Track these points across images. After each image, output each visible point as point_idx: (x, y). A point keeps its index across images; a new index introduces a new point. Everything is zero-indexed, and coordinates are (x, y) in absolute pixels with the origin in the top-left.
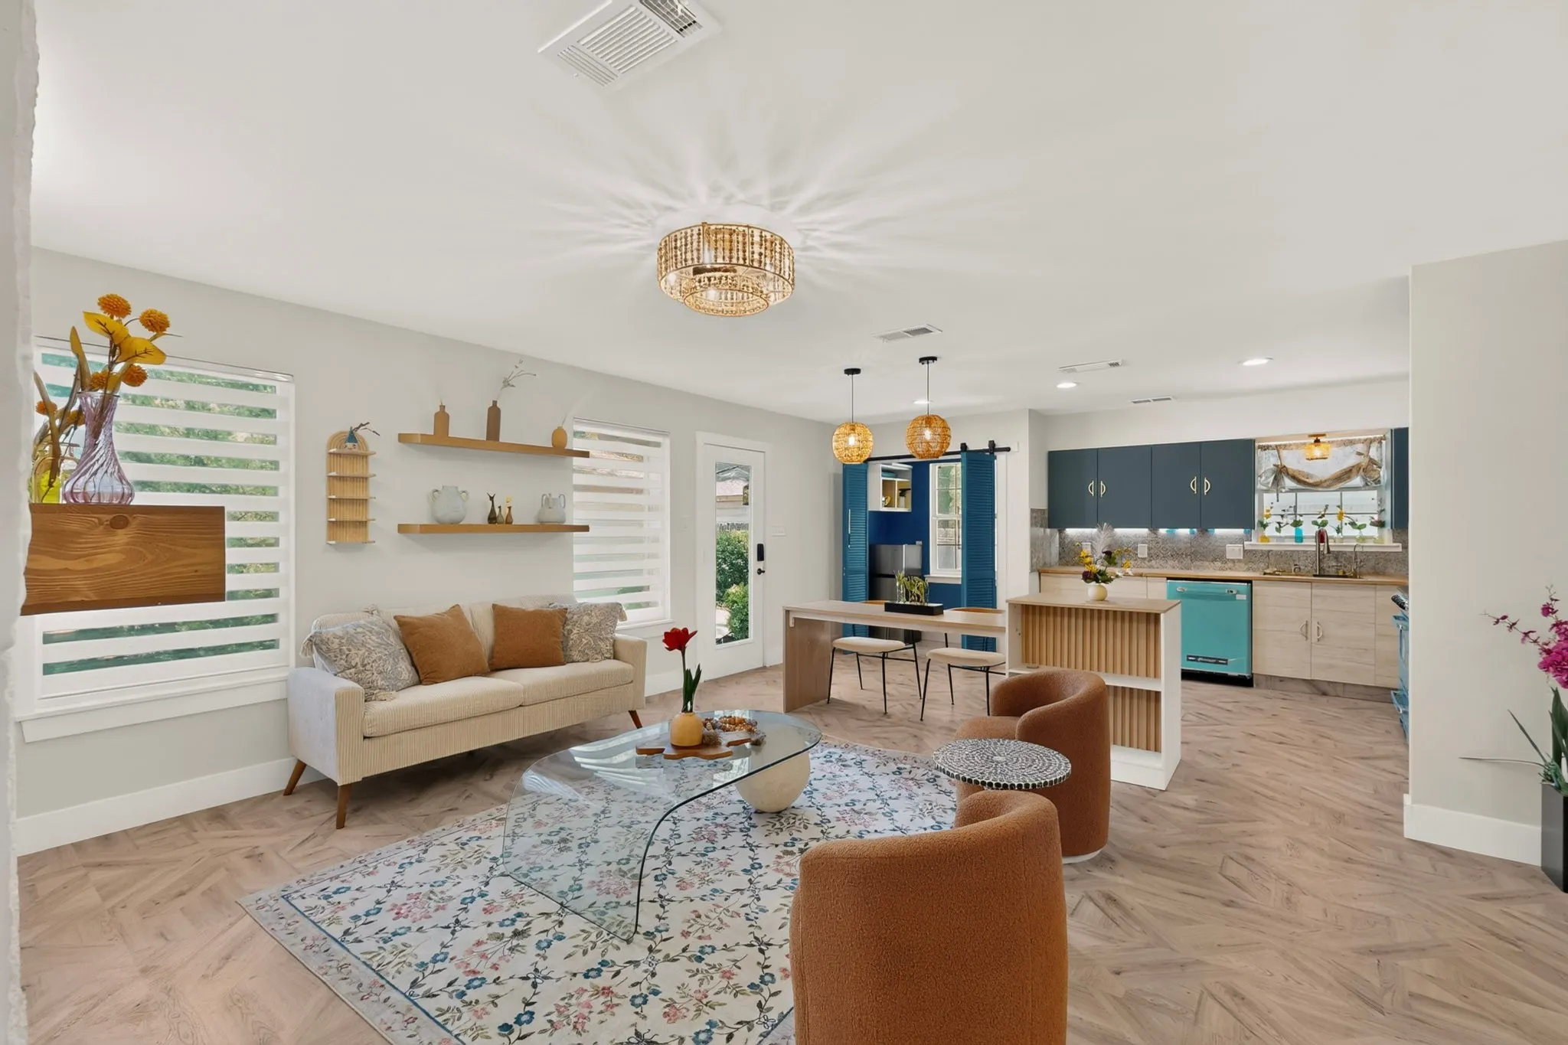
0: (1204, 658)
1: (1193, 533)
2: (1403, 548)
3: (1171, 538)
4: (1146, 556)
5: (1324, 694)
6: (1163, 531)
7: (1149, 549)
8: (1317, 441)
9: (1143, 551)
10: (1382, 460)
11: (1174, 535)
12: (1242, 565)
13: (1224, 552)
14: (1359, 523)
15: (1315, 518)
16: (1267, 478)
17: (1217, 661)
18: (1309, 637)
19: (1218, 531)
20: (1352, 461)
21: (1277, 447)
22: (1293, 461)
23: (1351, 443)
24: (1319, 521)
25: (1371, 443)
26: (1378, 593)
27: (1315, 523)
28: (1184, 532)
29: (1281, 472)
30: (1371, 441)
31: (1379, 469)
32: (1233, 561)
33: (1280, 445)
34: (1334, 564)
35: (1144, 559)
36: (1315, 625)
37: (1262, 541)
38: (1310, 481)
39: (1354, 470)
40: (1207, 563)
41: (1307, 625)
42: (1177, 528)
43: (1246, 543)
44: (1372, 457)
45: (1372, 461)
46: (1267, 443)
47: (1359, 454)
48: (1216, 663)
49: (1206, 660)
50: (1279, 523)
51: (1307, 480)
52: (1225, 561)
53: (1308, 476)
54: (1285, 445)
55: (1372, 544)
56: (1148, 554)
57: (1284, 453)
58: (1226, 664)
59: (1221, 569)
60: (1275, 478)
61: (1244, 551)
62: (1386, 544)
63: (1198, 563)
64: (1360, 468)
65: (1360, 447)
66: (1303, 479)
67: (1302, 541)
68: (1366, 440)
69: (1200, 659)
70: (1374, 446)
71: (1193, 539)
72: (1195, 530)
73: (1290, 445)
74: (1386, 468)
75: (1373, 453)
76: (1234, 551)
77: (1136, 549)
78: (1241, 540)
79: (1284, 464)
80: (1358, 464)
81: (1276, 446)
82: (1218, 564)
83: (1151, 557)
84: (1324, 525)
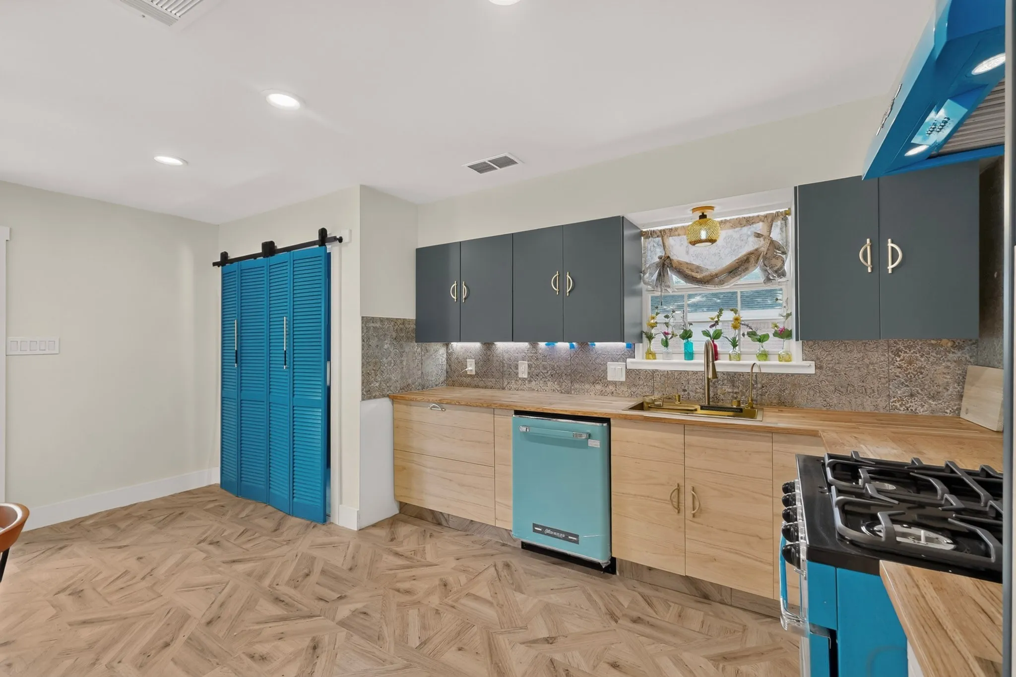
0: (552, 530)
1: (572, 347)
2: (816, 368)
3: (551, 354)
4: (526, 376)
5: (706, 597)
6: (542, 345)
7: (530, 366)
8: (703, 217)
9: (523, 371)
10: (787, 242)
11: (553, 350)
12: (625, 388)
13: (605, 371)
14: (759, 333)
15: (707, 327)
16: (651, 274)
17: (567, 537)
18: (682, 508)
19: (599, 346)
20: (751, 245)
21: (662, 234)
22: (680, 250)
23: (749, 221)
24: (712, 331)
25: (772, 221)
26: (776, 447)
27: (706, 333)
28: (563, 346)
29: (666, 264)
30: (774, 217)
31: (784, 256)
32: (615, 383)
33: (664, 230)
34: (730, 390)
35: (524, 379)
36: (689, 489)
37: (648, 358)
38: (699, 276)
39: (752, 260)
40: (587, 386)
41: (678, 490)
42: (557, 341)
43: (629, 360)
44: (774, 239)
45: (773, 244)
46: (652, 229)
47: (758, 235)
48: (566, 539)
49: (555, 533)
50: (666, 334)
51: (694, 274)
52: (606, 384)
53: (698, 269)
54: (671, 230)
55: (778, 362)
56: (529, 373)
57: (671, 241)
58: (577, 542)
59: (602, 394)
60: (659, 275)
61: (627, 371)
62: (793, 363)
63: (577, 386)
64: (759, 256)
65: (760, 227)
66: (689, 272)
67: (692, 359)
68: (766, 216)
69: (548, 531)
70: (778, 223)
71: (572, 356)
72: (574, 343)
73: (676, 229)
74: (792, 252)
75: (776, 235)
76: (616, 372)
77: (517, 367)
78: (623, 358)
79: (668, 254)
80: (757, 250)
81: (661, 231)
82: (599, 387)
83: (532, 376)
84: (717, 335)
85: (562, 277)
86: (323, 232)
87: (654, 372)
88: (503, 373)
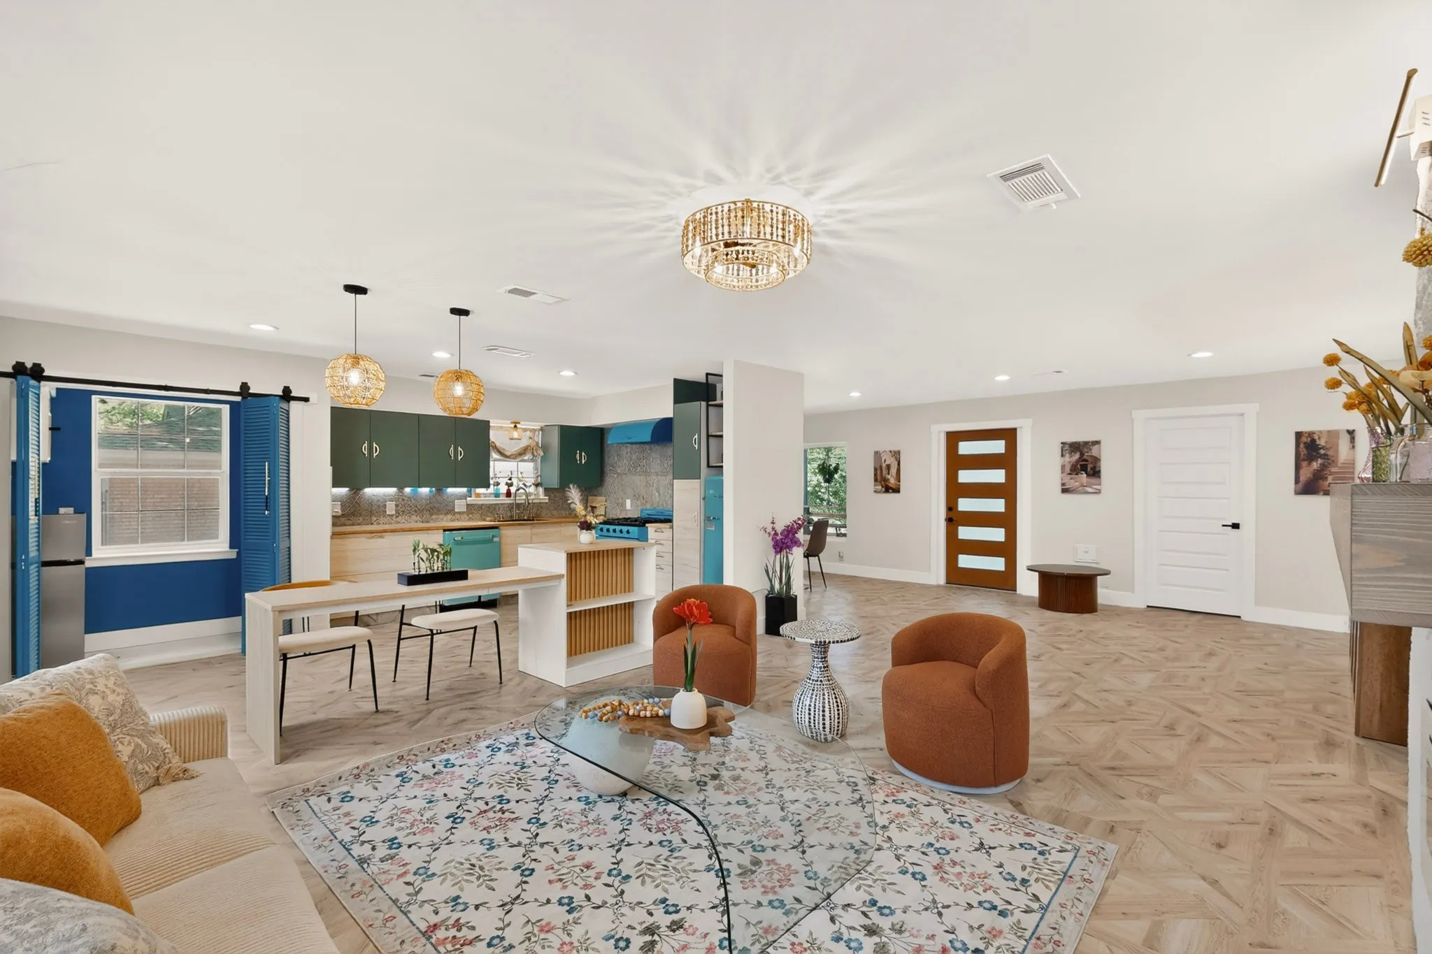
1: (431, 491)
2: (549, 500)
3: (415, 496)
4: (393, 513)
6: (408, 490)
7: (397, 506)
8: (515, 426)
9: (391, 508)
11: (416, 493)
12: (465, 516)
13: (457, 506)
14: (528, 484)
15: (507, 480)
19: (450, 490)
20: (528, 442)
23: (526, 430)
24: (509, 482)
25: (534, 431)
27: (507, 484)
28: (425, 491)
29: (491, 446)
32: (459, 513)
33: (494, 427)
34: (515, 512)
35: (391, 516)
37: (482, 497)
38: (507, 455)
39: (527, 449)
40: (441, 517)
42: (419, 487)
43: (468, 499)
44: (536, 441)
45: (536, 444)
47: (530, 437)
52: (455, 513)
54: (497, 427)
55: (532, 497)
56: (395, 511)
57: (495, 433)
59: (452, 520)
61: (468, 505)
62: (541, 497)
64: (531, 448)
65: (530, 434)
67: (499, 497)
68: (532, 430)
70: (536, 434)
71: (430, 498)
72: (433, 489)
73: (499, 427)
75: (537, 439)
76: (460, 506)
77: (384, 506)
78: (464, 497)
79: (494, 440)
80: (530, 445)
82: (449, 517)
83: (398, 514)
84: (511, 485)
85: (456, 450)
86: (287, 390)
87: (482, 505)
88: (371, 512)
